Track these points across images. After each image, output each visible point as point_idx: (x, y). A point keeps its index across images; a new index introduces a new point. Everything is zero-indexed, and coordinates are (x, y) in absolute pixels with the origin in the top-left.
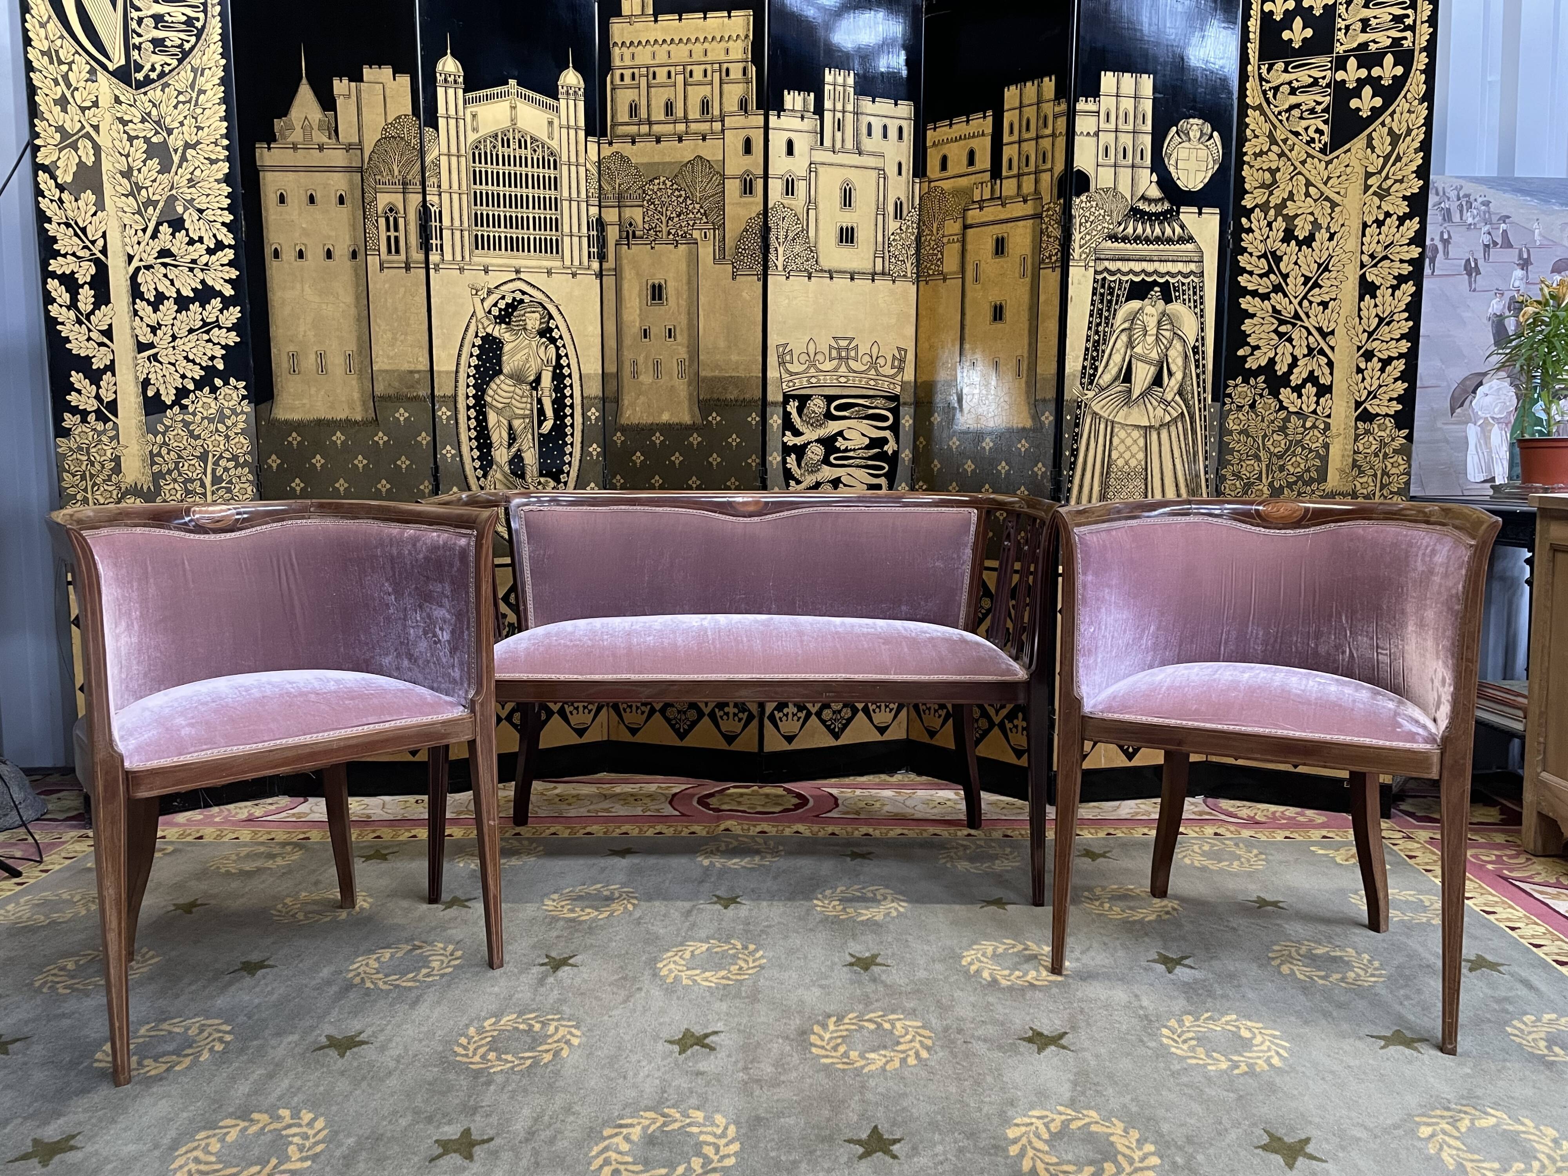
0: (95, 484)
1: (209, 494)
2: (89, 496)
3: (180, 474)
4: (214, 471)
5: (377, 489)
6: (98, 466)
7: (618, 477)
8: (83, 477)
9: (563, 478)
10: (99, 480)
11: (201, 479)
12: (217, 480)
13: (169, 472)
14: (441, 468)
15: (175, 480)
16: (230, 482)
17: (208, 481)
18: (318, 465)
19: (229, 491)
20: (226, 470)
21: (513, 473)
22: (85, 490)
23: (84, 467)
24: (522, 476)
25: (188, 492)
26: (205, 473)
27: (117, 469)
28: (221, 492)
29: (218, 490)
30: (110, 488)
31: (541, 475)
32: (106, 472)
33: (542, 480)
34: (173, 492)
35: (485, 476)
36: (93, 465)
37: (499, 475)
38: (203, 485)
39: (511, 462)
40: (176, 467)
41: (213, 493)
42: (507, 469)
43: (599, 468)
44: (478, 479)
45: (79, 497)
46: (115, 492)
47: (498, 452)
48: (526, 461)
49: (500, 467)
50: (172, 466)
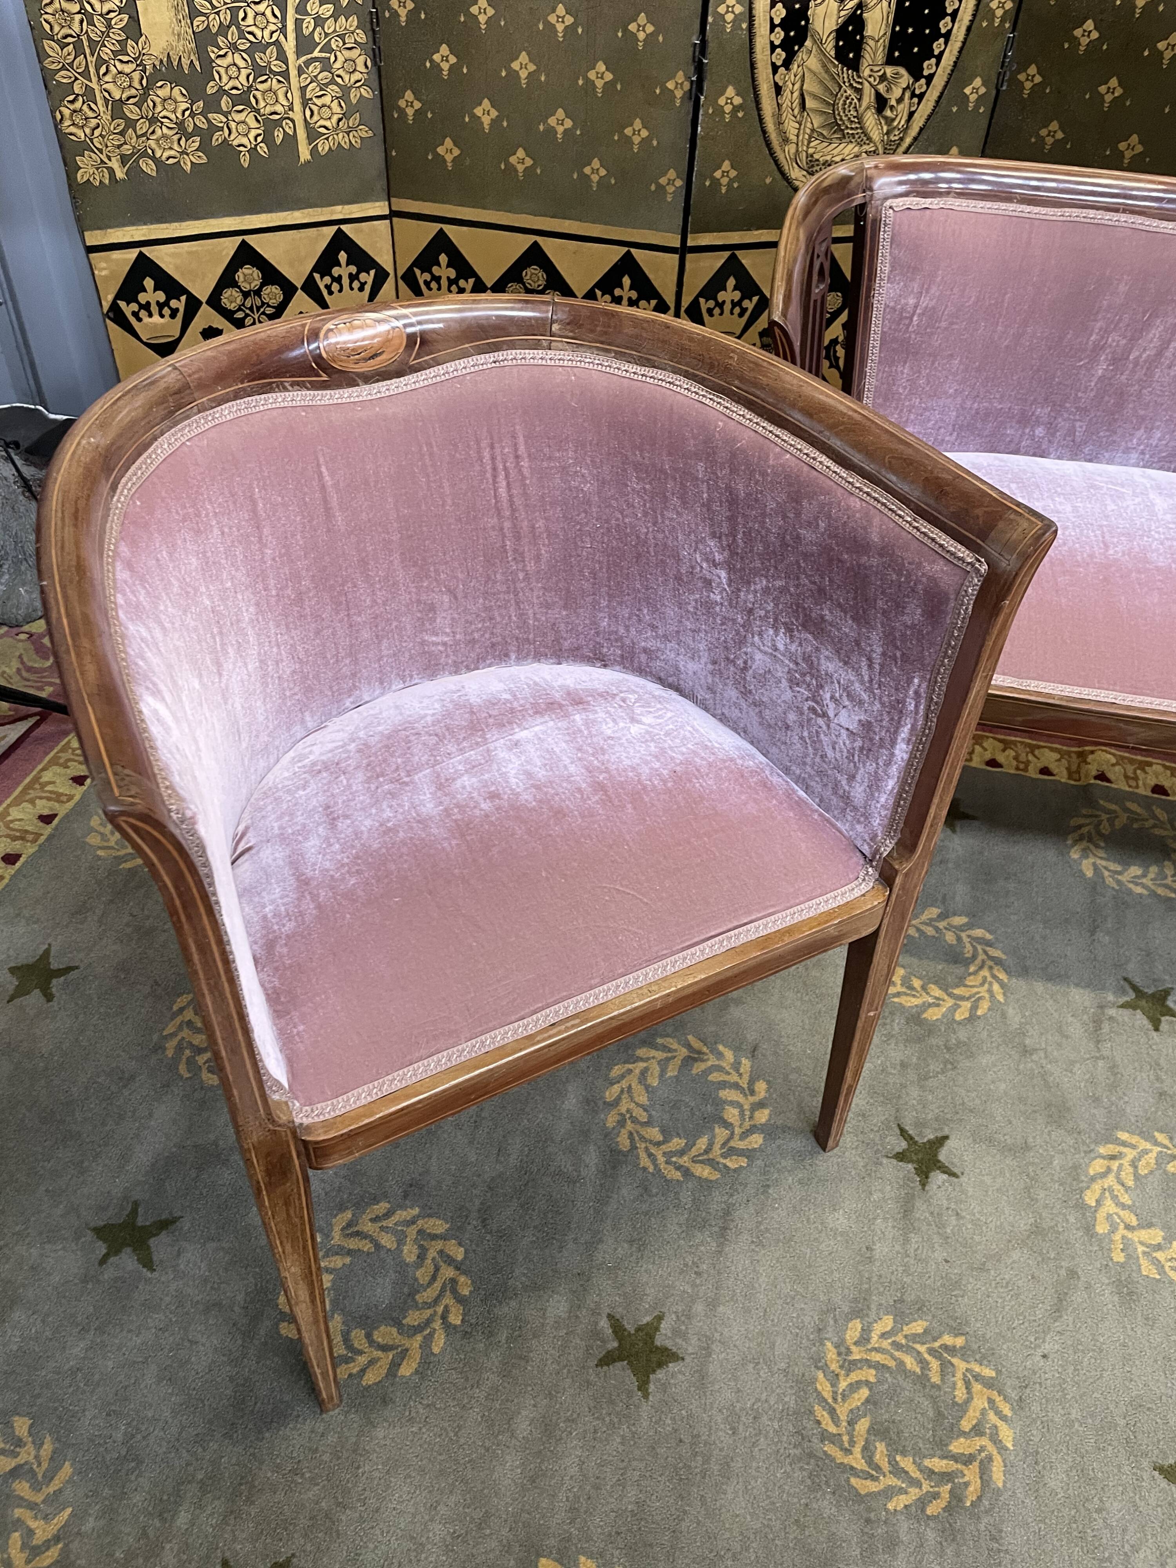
0: (100, 62)
1: (293, 72)
2: (94, 85)
3: (242, 36)
4: (298, 23)
5: (587, 80)
6: (100, 26)
7: (1032, 70)
8: (79, 50)
9: (928, 66)
10: (106, 53)
11: (277, 43)
12: (304, 44)
13: (223, 30)
14: (712, 46)
15: (234, 47)
16: (327, 48)
17: (290, 46)
18: (482, 19)
19: (327, 66)
20: (319, 21)
21: (841, 55)
22: (86, 74)
23: (76, 27)
24: (854, 65)
25: (259, 71)
26: (283, 30)
27: (134, 29)
28: (314, 69)
29: (308, 63)
30: (128, 68)
31: (890, 61)
32: (117, 35)
33: (889, 70)
34: (233, 71)
35: (787, 64)
36: (91, 23)
37: (813, 62)
38: (282, 56)
39: (841, 33)
40: (234, 21)
41: (300, 71)
42: (830, 48)
43: (1000, 44)
44: (775, 68)
45: (77, 89)
46: (136, 76)
47: (821, 10)
48: (869, 31)
49: (819, 42)
50: (226, 17)
